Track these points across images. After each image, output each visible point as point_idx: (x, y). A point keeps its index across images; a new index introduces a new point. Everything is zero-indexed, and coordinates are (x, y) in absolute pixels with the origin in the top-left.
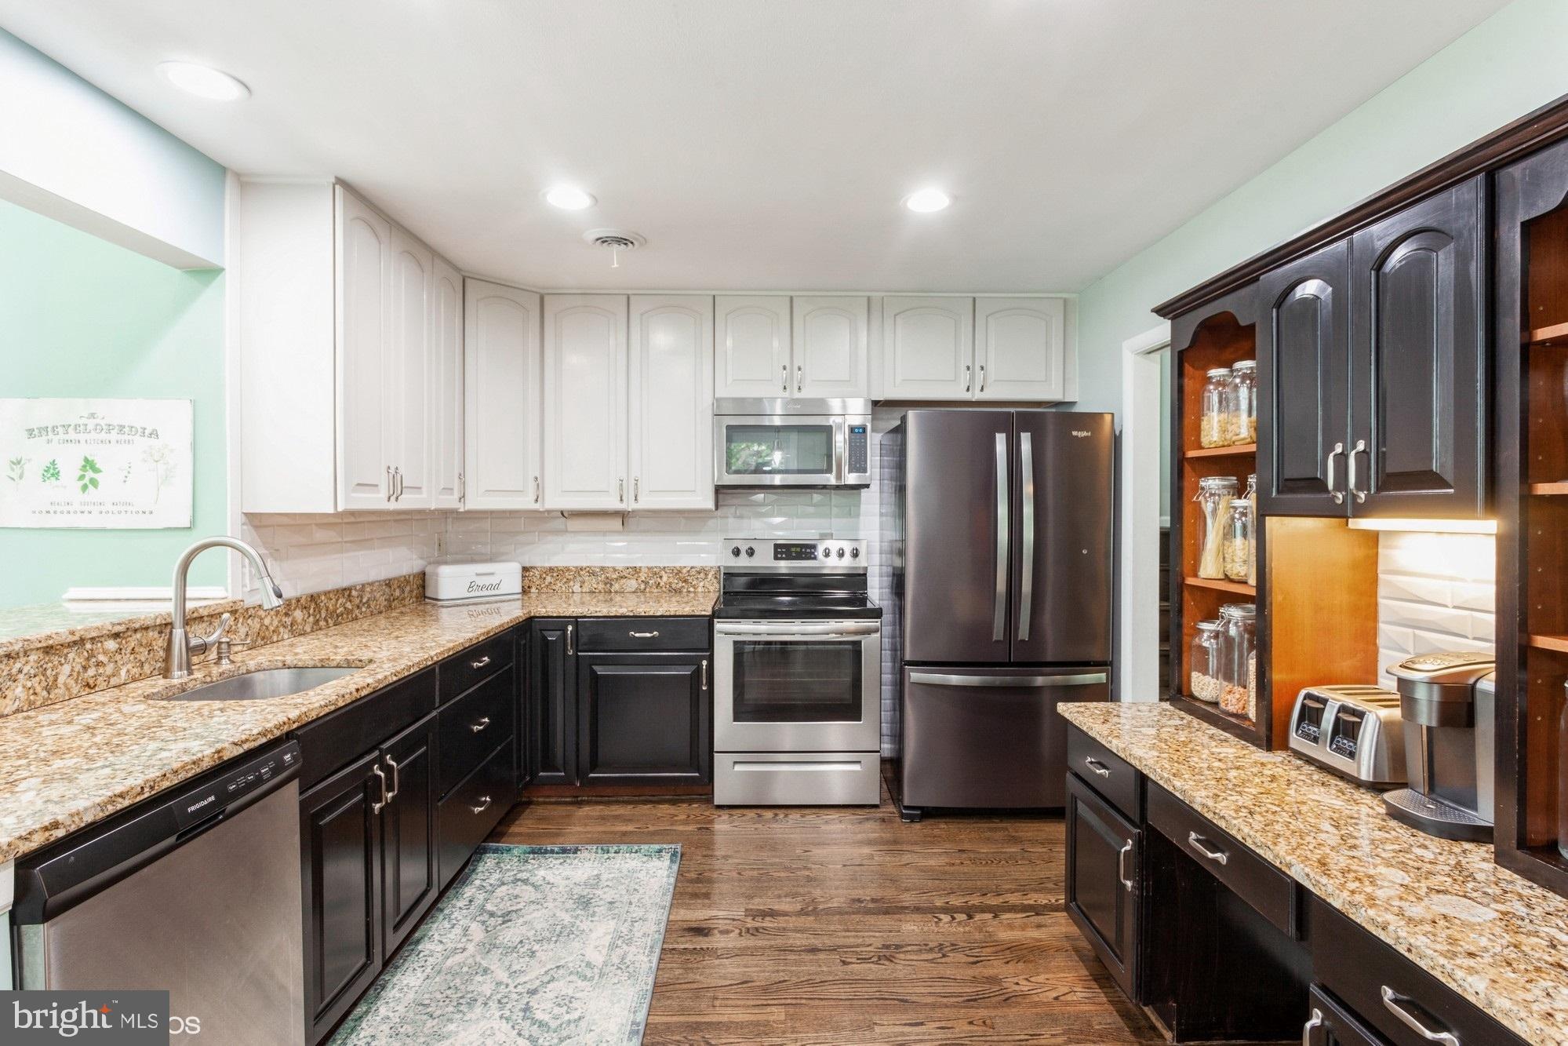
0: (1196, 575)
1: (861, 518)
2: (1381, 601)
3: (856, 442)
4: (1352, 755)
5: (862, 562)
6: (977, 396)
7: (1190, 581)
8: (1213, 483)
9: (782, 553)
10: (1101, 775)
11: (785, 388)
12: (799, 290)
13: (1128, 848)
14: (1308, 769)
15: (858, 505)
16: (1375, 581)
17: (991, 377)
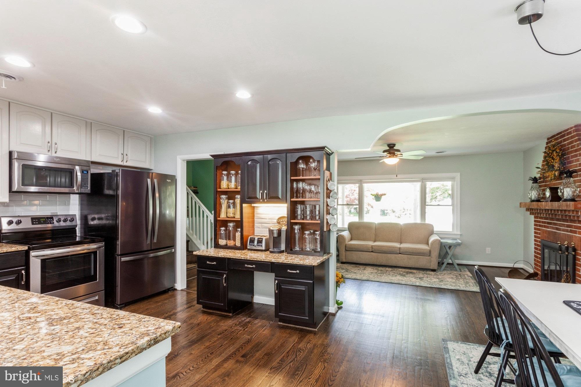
0: (219, 217)
1: (71, 206)
2: (255, 219)
3: (84, 177)
4: (261, 246)
5: (73, 223)
6: (125, 164)
7: (218, 219)
8: (223, 197)
9: (36, 222)
10: (214, 264)
11: (49, 151)
12: (55, 111)
13: (225, 276)
14: (252, 251)
15: (69, 201)
16: (254, 216)
17: (129, 158)
